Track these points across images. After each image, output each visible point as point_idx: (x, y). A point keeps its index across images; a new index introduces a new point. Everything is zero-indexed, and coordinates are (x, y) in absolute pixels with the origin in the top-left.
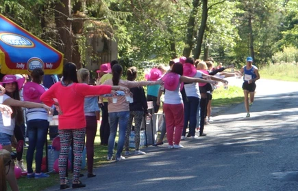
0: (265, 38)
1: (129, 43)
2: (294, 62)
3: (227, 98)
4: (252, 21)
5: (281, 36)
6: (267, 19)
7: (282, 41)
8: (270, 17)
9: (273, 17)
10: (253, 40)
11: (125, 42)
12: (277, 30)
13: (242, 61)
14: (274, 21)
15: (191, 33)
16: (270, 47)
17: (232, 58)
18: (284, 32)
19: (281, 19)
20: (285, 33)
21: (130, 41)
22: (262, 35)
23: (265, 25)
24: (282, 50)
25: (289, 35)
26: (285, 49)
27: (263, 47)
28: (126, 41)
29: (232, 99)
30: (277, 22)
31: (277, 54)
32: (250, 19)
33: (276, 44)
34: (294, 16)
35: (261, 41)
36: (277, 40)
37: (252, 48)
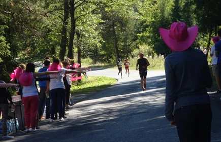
0: (126, 39)
1: (9, 49)
2: (147, 56)
3: (95, 87)
4: (115, 28)
5: (136, 38)
6: (126, 26)
7: (138, 41)
8: (128, 24)
9: (130, 24)
10: (117, 41)
11: (6, 49)
12: (133, 33)
13: (111, 57)
14: (131, 26)
15: (64, 39)
16: (129, 46)
17: (103, 56)
18: (139, 34)
19: (135, 25)
21: (9, 48)
22: (123, 37)
23: (125, 30)
24: (138, 47)
25: (143, 36)
26: (140, 47)
27: (124, 46)
28: (6, 48)
29: (99, 87)
30: (133, 27)
31: (134, 50)
32: (114, 25)
33: (134, 44)
34: (145, 22)
35: (122, 42)
36: (134, 40)
37: (117, 47)
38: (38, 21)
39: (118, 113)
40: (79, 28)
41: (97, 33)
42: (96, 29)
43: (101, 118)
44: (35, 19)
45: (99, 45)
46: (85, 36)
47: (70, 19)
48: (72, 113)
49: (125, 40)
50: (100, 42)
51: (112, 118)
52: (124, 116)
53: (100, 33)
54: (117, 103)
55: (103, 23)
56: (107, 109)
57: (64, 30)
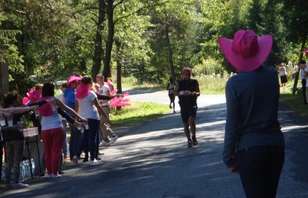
0: (185, 50)
1: (22, 64)
2: (214, 74)
3: (140, 117)
4: (170, 34)
5: (199, 49)
6: (184, 32)
7: (201, 53)
8: (187, 29)
9: (190, 29)
10: (171, 54)
11: (18, 63)
12: (195, 42)
13: (163, 76)
14: (191, 33)
15: (99, 50)
16: (189, 59)
17: (152, 73)
18: (202, 44)
19: (198, 31)
20: (204, 45)
21: (23, 61)
22: (180, 48)
23: (183, 38)
24: (201, 62)
25: (208, 47)
26: (204, 61)
27: (182, 60)
28: (18, 61)
29: (145, 117)
30: (194, 33)
31: (196, 66)
32: (167, 31)
33: (195, 57)
34: (211, 27)
35: (179, 54)
36: (196, 52)
37: (171, 62)
38: (63, 25)
39: (173, 154)
40: (120, 34)
41: (143, 42)
42: (143, 36)
43: (149, 161)
44: (59, 21)
45: (146, 58)
46: (127, 46)
47: (106, 22)
48: (109, 153)
49: (183, 52)
50: (149, 54)
51: (164, 160)
52: (181, 158)
53: (148, 41)
54: (172, 140)
55: (153, 28)
56: (157, 148)
57: (98, 38)
